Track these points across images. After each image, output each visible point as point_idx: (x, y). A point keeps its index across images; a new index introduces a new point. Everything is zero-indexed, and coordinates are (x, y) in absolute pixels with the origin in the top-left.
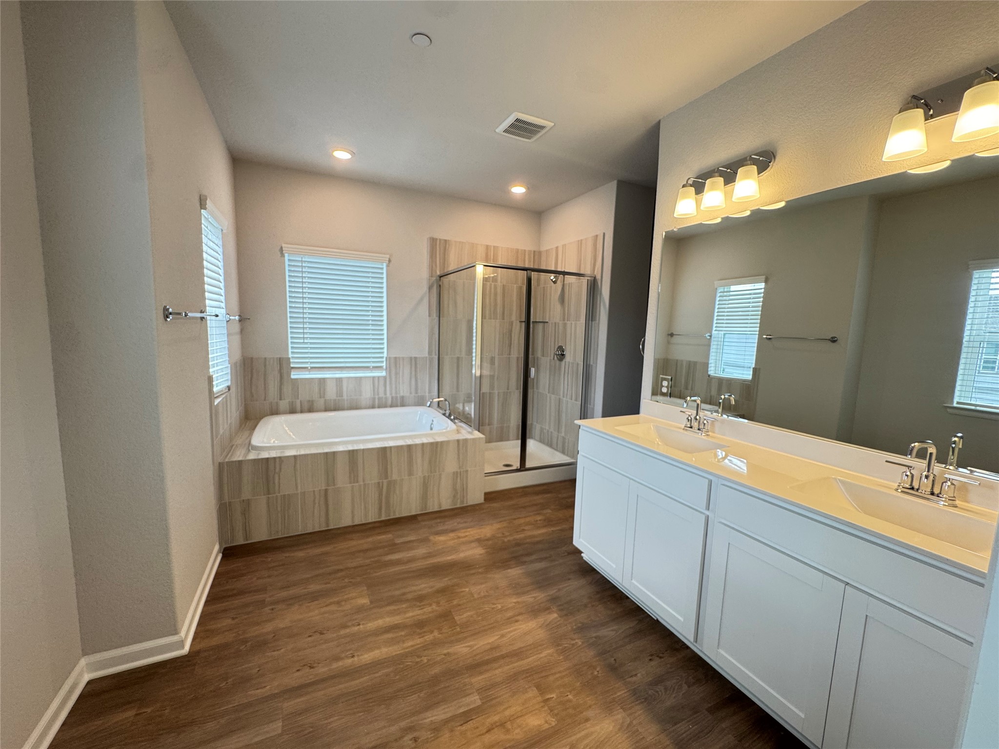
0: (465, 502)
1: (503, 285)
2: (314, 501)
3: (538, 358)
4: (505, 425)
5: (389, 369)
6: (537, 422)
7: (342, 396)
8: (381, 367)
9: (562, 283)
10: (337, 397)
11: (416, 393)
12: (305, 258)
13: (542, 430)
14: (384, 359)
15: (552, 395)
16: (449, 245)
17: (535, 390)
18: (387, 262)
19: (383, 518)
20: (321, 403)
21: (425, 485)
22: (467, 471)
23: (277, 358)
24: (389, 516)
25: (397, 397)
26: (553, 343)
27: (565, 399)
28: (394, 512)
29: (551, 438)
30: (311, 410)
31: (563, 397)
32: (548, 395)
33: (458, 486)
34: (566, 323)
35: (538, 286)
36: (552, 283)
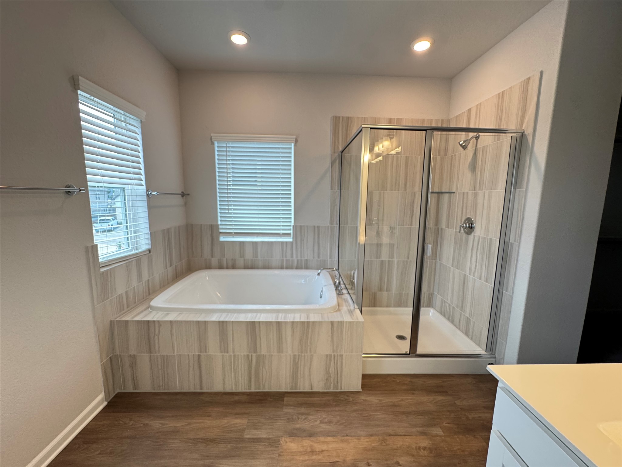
0: (339, 388)
1: (406, 157)
2: (189, 363)
3: (442, 229)
4: (404, 292)
5: (295, 237)
6: (438, 293)
7: (257, 257)
8: (289, 234)
9: (474, 148)
10: (253, 257)
11: (319, 257)
12: (229, 144)
13: (443, 301)
14: (292, 228)
15: (456, 270)
16: (351, 122)
17: (438, 260)
18: (294, 142)
19: (253, 390)
20: (241, 262)
21: (295, 364)
22: (342, 356)
23: (209, 225)
24: (259, 389)
25: (301, 260)
26: (460, 214)
27: (471, 277)
28: (264, 386)
29: (453, 314)
30: (234, 267)
31: (470, 274)
32: (452, 268)
33: (332, 369)
34: (477, 192)
35: (445, 156)
36: (462, 149)
